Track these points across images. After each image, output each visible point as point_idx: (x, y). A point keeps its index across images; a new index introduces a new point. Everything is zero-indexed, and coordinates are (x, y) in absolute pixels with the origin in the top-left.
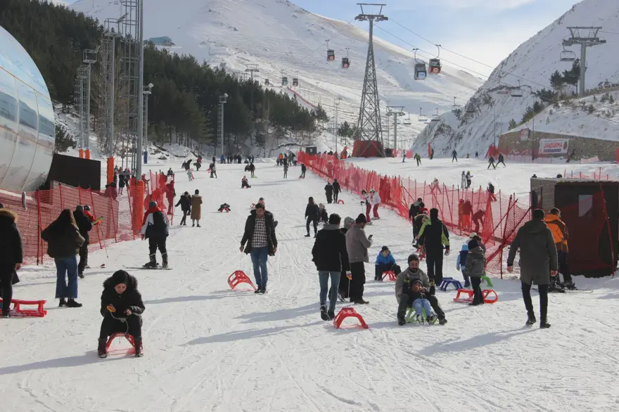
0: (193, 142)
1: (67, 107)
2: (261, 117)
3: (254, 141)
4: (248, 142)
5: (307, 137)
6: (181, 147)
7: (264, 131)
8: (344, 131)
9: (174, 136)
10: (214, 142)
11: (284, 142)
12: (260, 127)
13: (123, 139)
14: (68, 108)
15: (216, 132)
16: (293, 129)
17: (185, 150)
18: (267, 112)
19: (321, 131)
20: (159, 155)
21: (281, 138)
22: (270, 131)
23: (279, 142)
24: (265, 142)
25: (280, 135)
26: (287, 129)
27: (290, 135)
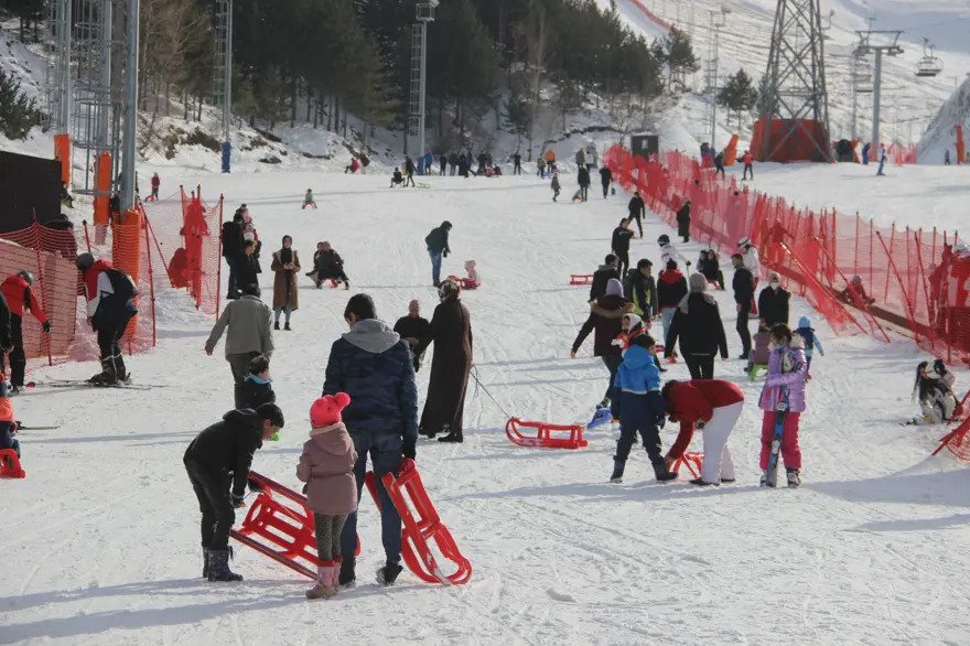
0: (351, 119)
1: (32, 25)
2: (523, 57)
3: (503, 120)
4: (488, 122)
5: (639, 109)
6: (321, 131)
7: (529, 94)
8: (735, 94)
9: (302, 104)
10: (402, 119)
11: (581, 121)
12: (518, 84)
13: (169, 111)
14: (36, 30)
15: (406, 96)
16: (602, 90)
17: (330, 141)
18: (539, 47)
19: (679, 93)
20: (262, 152)
21: (573, 113)
22: (545, 94)
23: (569, 119)
24: (530, 120)
25: (569, 104)
26: (588, 88)
27: (597, 105)
